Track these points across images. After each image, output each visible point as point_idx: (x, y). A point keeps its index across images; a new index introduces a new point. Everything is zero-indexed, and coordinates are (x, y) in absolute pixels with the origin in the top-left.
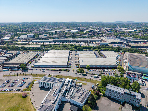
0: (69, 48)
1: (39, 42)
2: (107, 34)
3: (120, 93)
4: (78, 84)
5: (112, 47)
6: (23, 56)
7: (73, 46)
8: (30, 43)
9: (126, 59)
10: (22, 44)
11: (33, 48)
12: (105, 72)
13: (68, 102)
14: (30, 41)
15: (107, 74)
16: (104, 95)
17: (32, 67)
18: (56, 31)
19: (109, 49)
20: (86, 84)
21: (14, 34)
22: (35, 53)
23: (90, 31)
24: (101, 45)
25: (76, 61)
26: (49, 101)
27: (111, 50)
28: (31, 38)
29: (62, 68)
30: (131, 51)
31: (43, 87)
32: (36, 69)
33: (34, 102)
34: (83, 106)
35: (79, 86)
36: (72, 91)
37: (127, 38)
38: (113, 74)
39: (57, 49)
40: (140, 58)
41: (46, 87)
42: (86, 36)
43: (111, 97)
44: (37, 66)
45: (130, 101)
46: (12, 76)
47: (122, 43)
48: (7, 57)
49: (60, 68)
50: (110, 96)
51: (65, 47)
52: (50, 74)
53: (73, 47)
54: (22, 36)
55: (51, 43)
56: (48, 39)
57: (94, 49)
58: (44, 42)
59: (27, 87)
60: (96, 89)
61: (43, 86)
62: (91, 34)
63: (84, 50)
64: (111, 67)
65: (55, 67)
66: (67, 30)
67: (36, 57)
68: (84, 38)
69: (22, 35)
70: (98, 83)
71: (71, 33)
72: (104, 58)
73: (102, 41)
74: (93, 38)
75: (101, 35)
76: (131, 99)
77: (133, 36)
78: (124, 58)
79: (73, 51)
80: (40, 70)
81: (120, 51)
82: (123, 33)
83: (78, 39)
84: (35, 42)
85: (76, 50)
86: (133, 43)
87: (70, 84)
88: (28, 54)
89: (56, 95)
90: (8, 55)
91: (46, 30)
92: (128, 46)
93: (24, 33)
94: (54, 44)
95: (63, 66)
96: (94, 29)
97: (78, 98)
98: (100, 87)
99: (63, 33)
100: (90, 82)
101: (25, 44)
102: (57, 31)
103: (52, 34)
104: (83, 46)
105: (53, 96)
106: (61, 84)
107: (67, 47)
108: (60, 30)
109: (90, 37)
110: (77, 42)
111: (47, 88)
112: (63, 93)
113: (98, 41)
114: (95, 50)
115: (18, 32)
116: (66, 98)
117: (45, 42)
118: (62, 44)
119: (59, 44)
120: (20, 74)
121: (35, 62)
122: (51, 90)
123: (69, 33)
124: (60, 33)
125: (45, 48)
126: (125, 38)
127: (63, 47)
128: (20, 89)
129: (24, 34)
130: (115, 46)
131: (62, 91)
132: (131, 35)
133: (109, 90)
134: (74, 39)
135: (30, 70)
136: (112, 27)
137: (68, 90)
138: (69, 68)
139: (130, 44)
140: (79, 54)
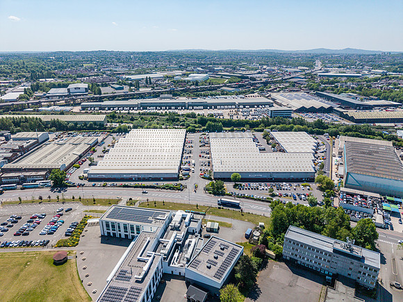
0: (183, 125)
1: (102, 108)
2: (287, 85)
3: (322, 251)
4: (209, 225)
5: (302, 122)
6: (56, 146)
7: (196, 117)
8: (77, 109)
9: (340, 153)
10: (54, 113)
11: (86, 124)
12: (283, 192)
13: (180, 277)
14: (76, 105)
15: (287, 196)
16: (279, 257)
17: (82, 179)
18: (148, 76)
19: (292, 127)
20: (229, 226)
21: (31, 86)
22: (91, 139)
23: (243, 77)
24: (271, 117)
25: (204, 160)
26: (127, 275)
27: (300, 130)
28: (80, 95)
29: (165, 179)
30: (355, 131)
31: (112, 235)
32: (93, 183)
33: (87, 276)
34: (222, 288)
35: (211, 230)
36: (192, 244)
37: (343, 97)
38: (303, 196)
39: (150, 128)
40: (377, 152)
41: (120, 235)
42: (230, 91)
43: (299, 262)
44: (96, 176)
45: (350, 272)
46: (27, 202)
47: (330, 110)
48: (13, 151)
49: (159, 179)
50: (295, 258)
51: (173, 121)
52: (131, 199)
53: (196, 123)
54: (53, 91)
55: (133, 111)
56: (126, 97)
57: (253, 126)
58: (114, 107)
59: (69, 235)
60: (257, 238)
61: (111, 232)
62: (244, 85)
63: (224, 128)
64: (299, 177)
65: (147, 177)
66: (179, 72)
67: (91, 149)
68: (226, 94)
69: (54, 86)
70: (263, 224)
71: (189, 81)
72: (280, 151)
73: (274, 105)
74: (250, 95)
75: (273, 87)
76: (351, 266)
77: (360, 89)
78: (335, 152)
79: (195, 132)
80: (104, 186)
81: (322, 133)
82: (332, 83)
83: (209, 100)
84: (91, 106)
85: (204, 130)
86: (359, 109)
87: (186, 226)
88: (71, 141)
89: (147, 258)
90: (16, 145)
91: (119, 74)
92: (346, 117)
93: (60, 81)
94: (143, 114)
95: (166, 176)
96: (252, 69)
97: (208, 267)
98: (268, 235)
99: (167, 81)
100: (242, 220)
101: (62, 113)
102: (151, 76)
103: (137, 84)
104: (221, 117)
105: (139, 260)
106: (162, 226)
107: (178, 120)
108: (159, 74)
109: (240, 93)
110: (206, 106)
111: (123, 236)
112: (166, 252)
113: (265, 104)
114: (257, 129)
115: (44, 80)
116: (174, 265)
117: (119, 106)
118: (164, 112)
119: (157, 114)
120: (49, 197)
121: (90, 165)
122: (133, 243)
123: (185, 81)
124: (158, 81)
125: (118, 125)
126: (336, 96)
127: (167, 120)
128: (48, 242)
129: (59, 86)
130: (310, 119)
131: (165, 246)
132: (353, 88)
133: (294, 243)
134: (199, 100)
135: (75, 186)
136: (301, 66)
137: (181, 243)
138: (182, 179)
139: (351, 113)
140: (212, 141)
